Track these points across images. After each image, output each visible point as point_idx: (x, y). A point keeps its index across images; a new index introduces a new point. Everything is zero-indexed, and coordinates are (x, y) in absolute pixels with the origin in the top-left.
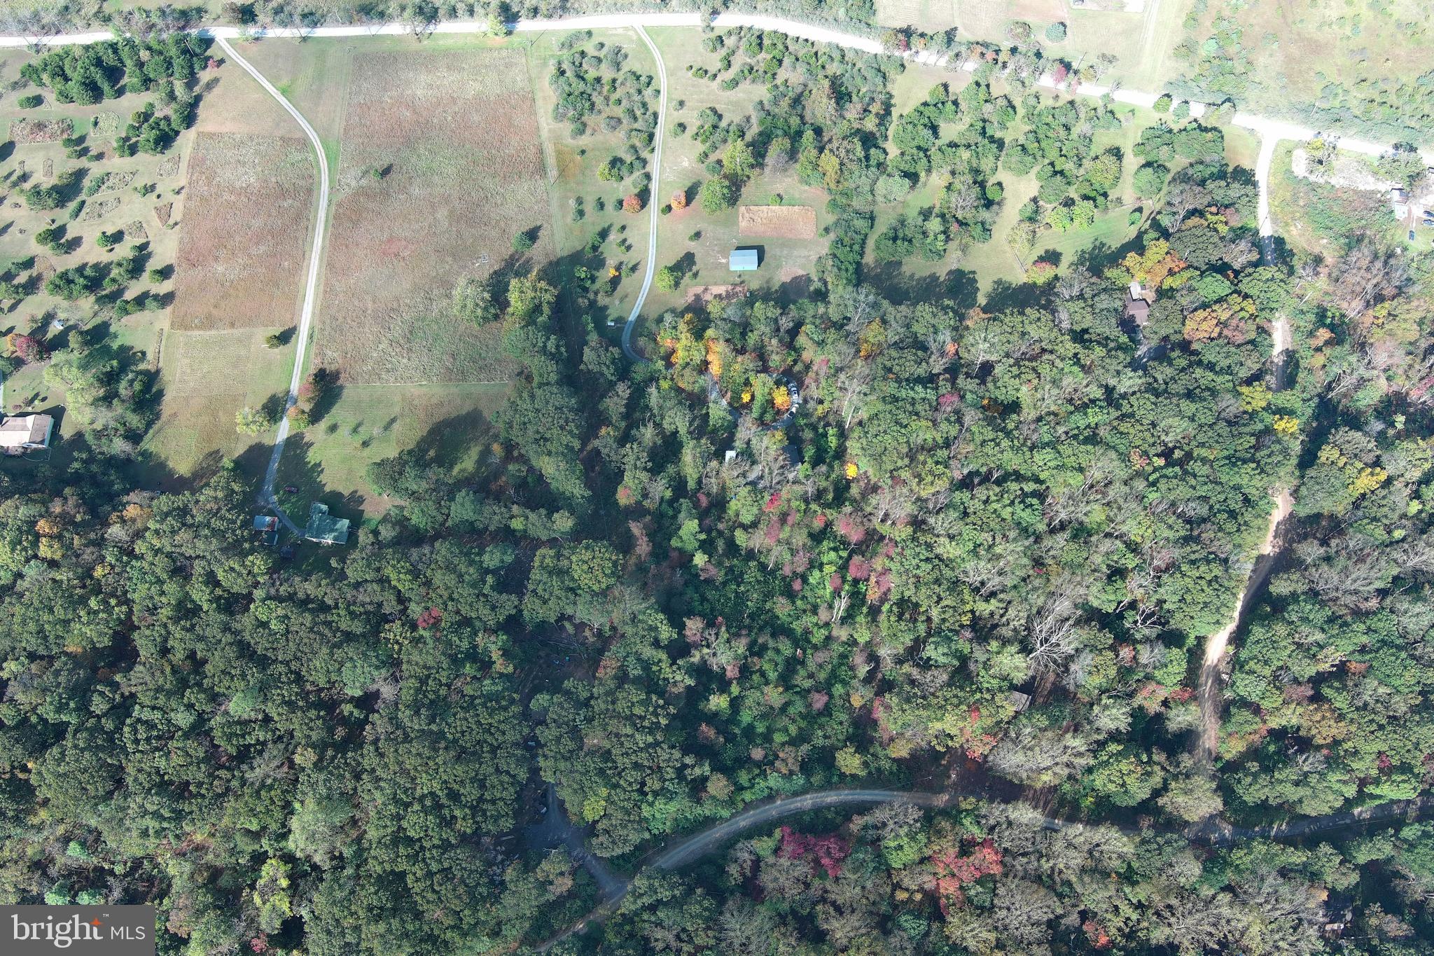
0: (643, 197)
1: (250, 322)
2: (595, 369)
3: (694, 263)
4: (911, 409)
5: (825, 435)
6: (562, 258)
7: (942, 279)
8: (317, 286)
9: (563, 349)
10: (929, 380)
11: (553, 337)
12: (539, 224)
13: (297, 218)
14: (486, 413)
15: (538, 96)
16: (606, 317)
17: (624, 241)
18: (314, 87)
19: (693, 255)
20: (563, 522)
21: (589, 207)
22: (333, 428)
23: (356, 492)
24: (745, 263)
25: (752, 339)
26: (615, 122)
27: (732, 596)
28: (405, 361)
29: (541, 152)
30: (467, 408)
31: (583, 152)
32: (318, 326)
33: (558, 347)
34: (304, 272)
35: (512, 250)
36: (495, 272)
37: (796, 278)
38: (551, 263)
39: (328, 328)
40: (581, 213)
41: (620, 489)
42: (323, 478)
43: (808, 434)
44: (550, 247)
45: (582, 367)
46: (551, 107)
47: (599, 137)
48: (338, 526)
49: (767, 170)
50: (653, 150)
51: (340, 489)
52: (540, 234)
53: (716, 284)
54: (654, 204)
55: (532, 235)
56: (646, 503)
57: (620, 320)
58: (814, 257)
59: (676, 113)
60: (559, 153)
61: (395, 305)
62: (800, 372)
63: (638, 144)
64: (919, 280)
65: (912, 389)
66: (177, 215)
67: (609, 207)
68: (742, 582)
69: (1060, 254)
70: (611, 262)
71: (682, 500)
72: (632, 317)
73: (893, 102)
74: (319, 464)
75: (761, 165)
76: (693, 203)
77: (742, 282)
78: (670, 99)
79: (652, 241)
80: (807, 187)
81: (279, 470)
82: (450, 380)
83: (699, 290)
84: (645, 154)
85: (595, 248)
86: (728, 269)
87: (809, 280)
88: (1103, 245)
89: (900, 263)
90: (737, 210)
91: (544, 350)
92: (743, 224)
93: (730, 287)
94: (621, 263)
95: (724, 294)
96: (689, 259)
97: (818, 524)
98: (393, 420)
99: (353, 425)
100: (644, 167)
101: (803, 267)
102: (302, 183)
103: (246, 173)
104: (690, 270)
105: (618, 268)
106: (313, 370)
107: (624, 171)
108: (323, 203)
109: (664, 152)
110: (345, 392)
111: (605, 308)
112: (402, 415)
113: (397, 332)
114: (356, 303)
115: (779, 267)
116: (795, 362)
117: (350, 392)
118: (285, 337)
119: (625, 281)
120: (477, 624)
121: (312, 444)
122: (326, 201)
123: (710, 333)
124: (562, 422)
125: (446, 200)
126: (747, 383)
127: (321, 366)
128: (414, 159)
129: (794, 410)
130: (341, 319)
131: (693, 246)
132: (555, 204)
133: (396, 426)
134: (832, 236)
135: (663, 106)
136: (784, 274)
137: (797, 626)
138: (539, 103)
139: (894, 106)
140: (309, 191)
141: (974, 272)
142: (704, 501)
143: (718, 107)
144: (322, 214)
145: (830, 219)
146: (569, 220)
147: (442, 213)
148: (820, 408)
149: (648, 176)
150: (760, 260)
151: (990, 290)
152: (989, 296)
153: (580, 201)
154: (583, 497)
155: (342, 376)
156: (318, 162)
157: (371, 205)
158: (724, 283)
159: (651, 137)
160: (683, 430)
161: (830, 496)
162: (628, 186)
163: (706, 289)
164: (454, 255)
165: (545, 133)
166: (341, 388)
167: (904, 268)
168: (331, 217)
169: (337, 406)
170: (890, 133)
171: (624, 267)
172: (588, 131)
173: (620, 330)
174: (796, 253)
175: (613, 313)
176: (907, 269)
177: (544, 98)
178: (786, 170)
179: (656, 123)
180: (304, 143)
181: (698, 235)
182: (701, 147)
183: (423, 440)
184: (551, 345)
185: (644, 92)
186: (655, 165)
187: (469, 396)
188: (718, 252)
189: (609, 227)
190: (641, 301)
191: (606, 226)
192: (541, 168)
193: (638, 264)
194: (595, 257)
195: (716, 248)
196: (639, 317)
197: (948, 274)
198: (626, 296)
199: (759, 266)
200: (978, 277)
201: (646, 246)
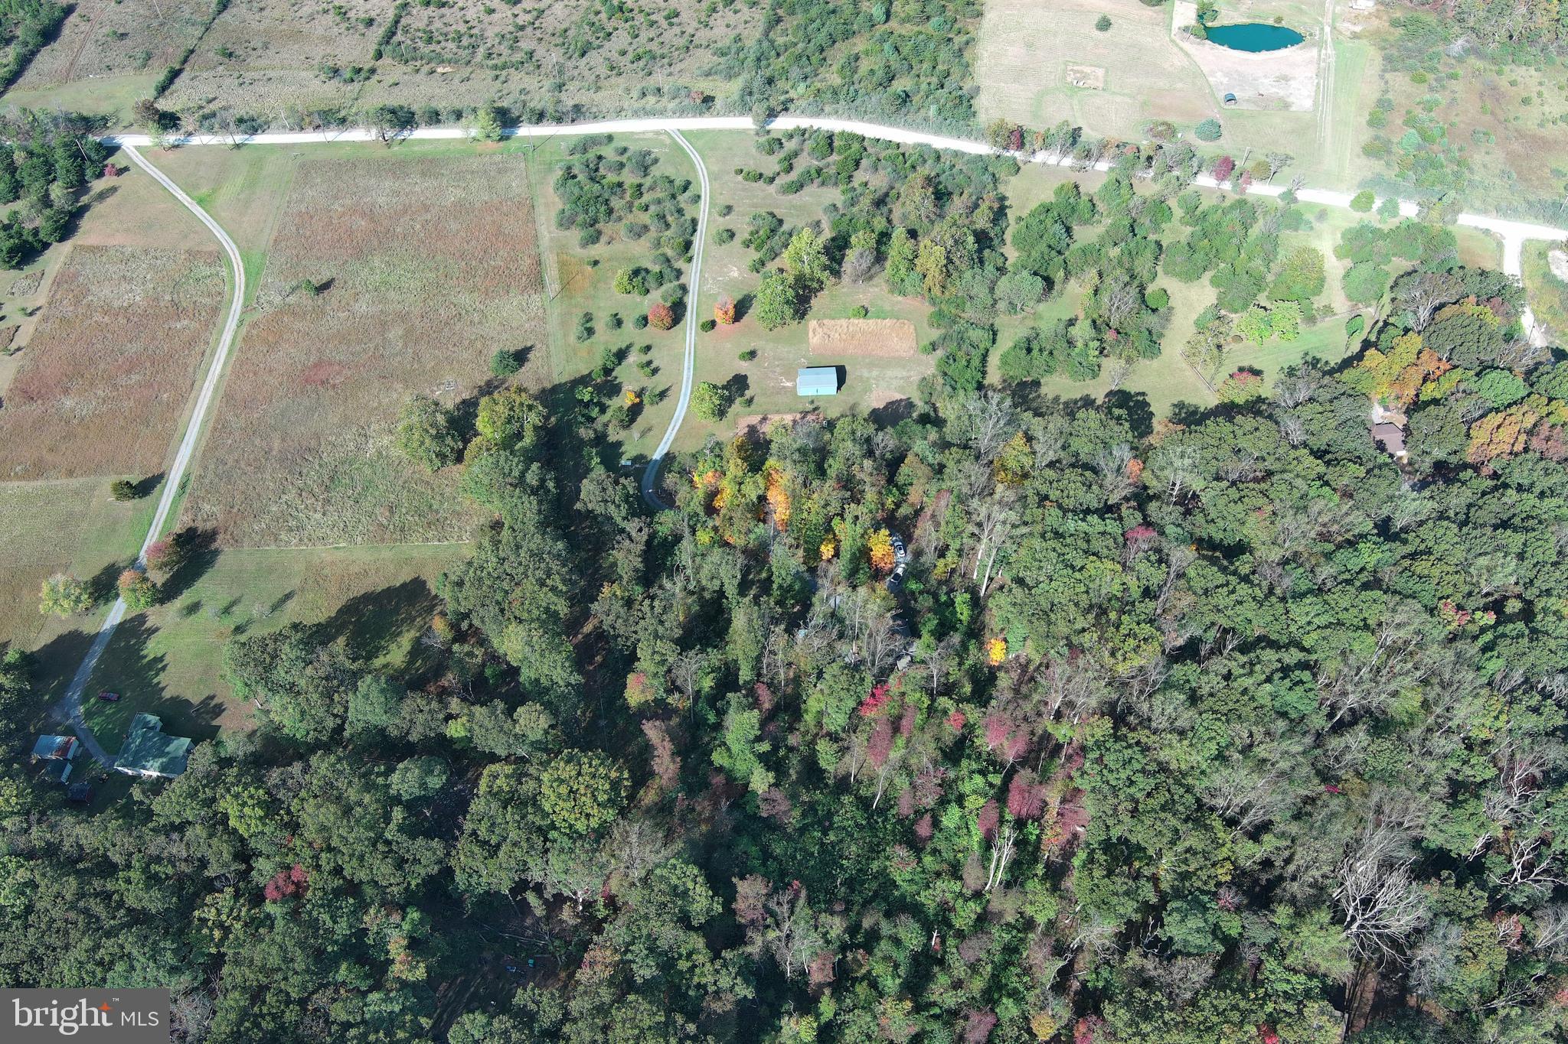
0: (677, 312)
1: (98, 469)
2: (599, 509)
3: (746, 387)
4: (1085, 546)
5: (951, 603)
6: (560, 385)
7: (1099, 400)
8: (205, 422)
9: (551, 485)
10: (1107, 510)
11: (535, 466)
12: (529, 344)
13: (192, 343)
14: (431, 584)
15: (540, 203)
16: (620, 455)
17: (649, 363)
18: (242, 196)
19: (745, 377)
20: (532, 721)
21: (600, 324)
22: (193, 608)
23: (212, 698)
24: (820, 386)
25: (834, 466)
26: (640, 231)
27: (815, 850)
28: (318, 516)
29: (539, 263)
30: (405, 576)
31: (596, 263)
32: (197, 472)
33: (543, 481)
34: (189, 405)
35: (490, 375)
36: (464, 402)
37: (892, 403)
39: (210, 475)
40: (590, 331)
41: (631, 678)
42: (162, 679)
43: (926, 602)
44: (543, 372)
45: (578, 506)
46: (553, 214)
47: (617, 246)
48: (170, 748)
49: (846, 279)
50: (690, 260)
52: (531, 356)
53: (778, 412)
54: (691, 319)
55: (520, 357)
56: (673, 700)
57: (639, 459)
58: (916, 378)
59: (721, 219)
60: (563, 265)
61: (313, 443)
62: (906, 518)
63: (670, 253)
64: (1067, 404)
65: (1084, 521)
66: (22, 339)
67: (629, 325)
68: (831, 827)
69: (1261, 370)
70: (629, 388)
71: (729, 695)
73: (1007, 203)
74: (161, 659)
75: (836, 273)
76: (746, 318)
77: (815, 409)
78: (712, 205)
79: (688, 364)
80: (900, 298)
81: (96, 669)
82: (383, 540)
83: (754, 420)
84: (680, 264)
85: (607, 371)
86: (795, 394)
87: (910, 405)
88: (1317, 359)
89: (1037, 384)
90: (807, 326)
91: (521, 482)
92: (815, 340)
93: (799, 416)
94: (643, 389)
95: (791, 423)
96: (739, 383)
97: (951, 730)
98: (288, 597)
99: (225, 604)
100: (678, 278)
101: (901, 389)
102: (207, 301)
103: (131, 291)
104: (742, 395)
105: (640, 394)
106: (178, 528)
107: (651, 283)
108: (231, 324)
109: (705, 261)
110: (221, 558)
111: (619, 444)
112: (303, 590)
113: (312, 477)
114: (257, 441)
115: (867, 390)
116: (898, 505)
117: (228, 559)
118: (145, 488)
119: (648, 411)
120: (369, 891)
121: (157, 630)
122: (236, 321)
123: (771, 462)
124: (540, 574)
125: (403, 317)
126: (829, 529)
127: (191, 524)
128: (364, 273)
129: (900, 571)
130: (230, 462)
131: (743, 367)
132: (553, 321)
133: (291, 605)
134: (940, 353)
135: (704, 213)
136: (877, 398)
137: (928, 900)
138: (540, 209)
139: (1010, 207)
140: (215, 311)
141: (1143, 394)
142: (767, 701)
143: (776, 212)
144: (227, 338)
145: (935, 334)
146: (572, 339)
147: (395, 333)
148: (941, 563)
149: (684, 289)
150: (841, 381)
151: (1168, 413)
152: (1169, 421)
153: (588, 318)
154: (568, 684)
155: (220, 537)
156: (233, 277)
157: (297, 325)
158: (790, 411)
159: (688, 245)
160: (731, 590)
161: (968, 689)
162: (656, 299)
163: (765, 419)
164: (406, 382)
165: (545, 243)
166: (216, 553)
167: (1043, 390)
168: (240, 338)
169: (206, 577)
170: (1008, 236)
171: (647, 393)
172: (604, 239)
173: (640, 470)
174: (889, 373)
175: (630, 450)
176: (1048, 390)
177: (547, 205)
178: (871, 278)
179: (695, 231)
180: (218, 257)
181: (752, 354)
182: (754, 255)
184: (532, 478)
185: (680, 198)
186: (693, 276)
187: (408, 561)
188: (781, 374)
189: (629, 347)
190: (670, 435)
191: (624, 346)
192: (537, 282)
193: (667, 390)
194: (607, 381)
195: (778, 370)
196: (667, 454)
197: (1107, 395)
198: (650, 429)
199: (839, 388)
200: (1150, 399)
201: (680, 368)
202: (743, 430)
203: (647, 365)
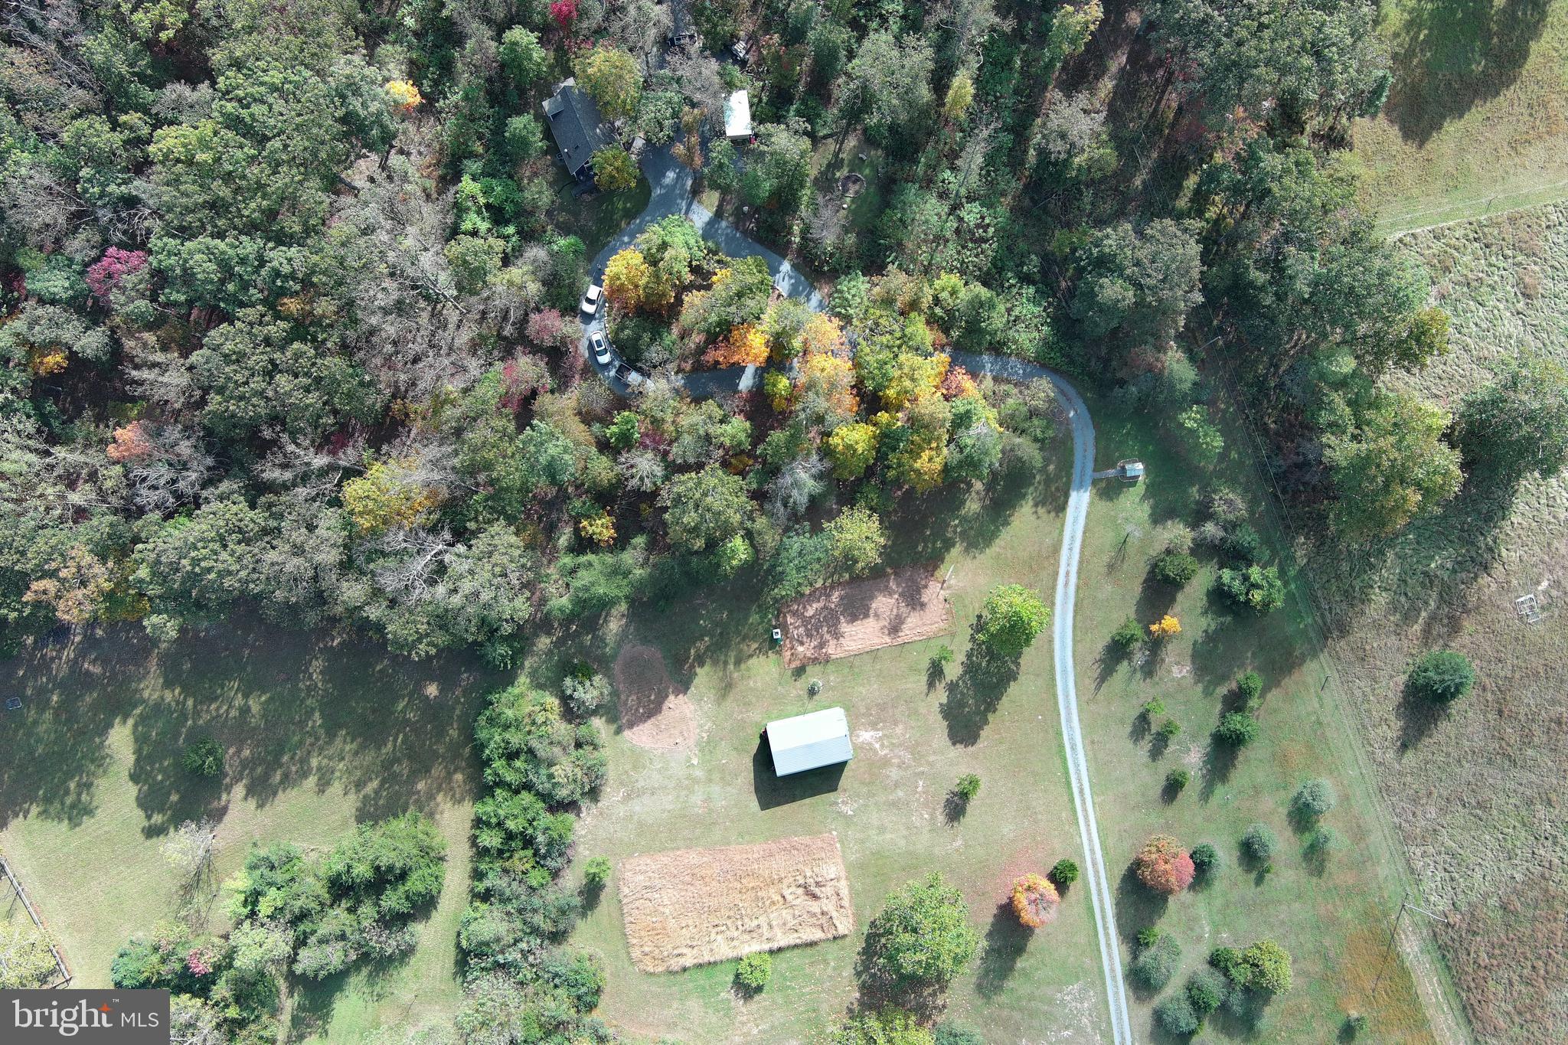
0: (1138, 907)
6: (1314, 654)
7: (239, 790)
12: (1410, 758)
14: (1394, 132)
16: (1152, 491)
17: (1156, 753)
19: (956, 736)
21: (1281, 843)
30: (1446, 142)
31: (1347, 1034)
37: (651, 715)
38: (1344, 630)
40: (1303, 816)
44: (1360, 681)
52: (1393, 728)
53: (874, 654)
54: (1102, 890)
57: (1111, 489)
58: (611, 792)
64: (305, 775)
65: (225, 266)
67: (1226, 858)
70: (1178, 669)
72: (1080, 501)
76: (987, 919)
77: (800, 672)
79: (1078, 763)
82: (1512, 219)
83: (915, 626)
86: (847, 710)
87: (616, 713)
89: (366, 817)
90: (858, 915)
92: (832, 869)
93: (831, 649)
94: (1150, 669)
95: (845, 627)
96: (965, 722)
100: (1157, 1014)
101: (638, 755)
104: (952, 687)
105: (1156, 644)
107: (1212, 986)
111: (1159, 517)
115: (708, 746)
119: (1128, 607)
131: (962, 763)
132: (1380, 840)
141: (149, 828)
145: (585, 940)
146: (1329, 788)
149: (1139, 981)
150: (764, 756)
151: (102, 784)
152: (99, 759)
153: (1315, 856)
158: (851, 662)
163: (894, 629)
167: (350, 804)
171: (1139, 658)
173: (1104, 460)
174: (667, 802)
175: (1134, 506)
176: (342, 802)
181: (957, 806)
183: (1532, 31)
188: (885, 762)
189: (1206, 794)
190: (1069, 560)
191: (1220, 790)
193: (1103, 678)
194: (1224, 678)
195: (894, 773)
196: (1060, 508)
197: (224, 811)
198: (1111, 567)
199: (764, 738)
200: (138, 819)
201: (1091, 743)
202: (933, 593)
203: (1161, 741)
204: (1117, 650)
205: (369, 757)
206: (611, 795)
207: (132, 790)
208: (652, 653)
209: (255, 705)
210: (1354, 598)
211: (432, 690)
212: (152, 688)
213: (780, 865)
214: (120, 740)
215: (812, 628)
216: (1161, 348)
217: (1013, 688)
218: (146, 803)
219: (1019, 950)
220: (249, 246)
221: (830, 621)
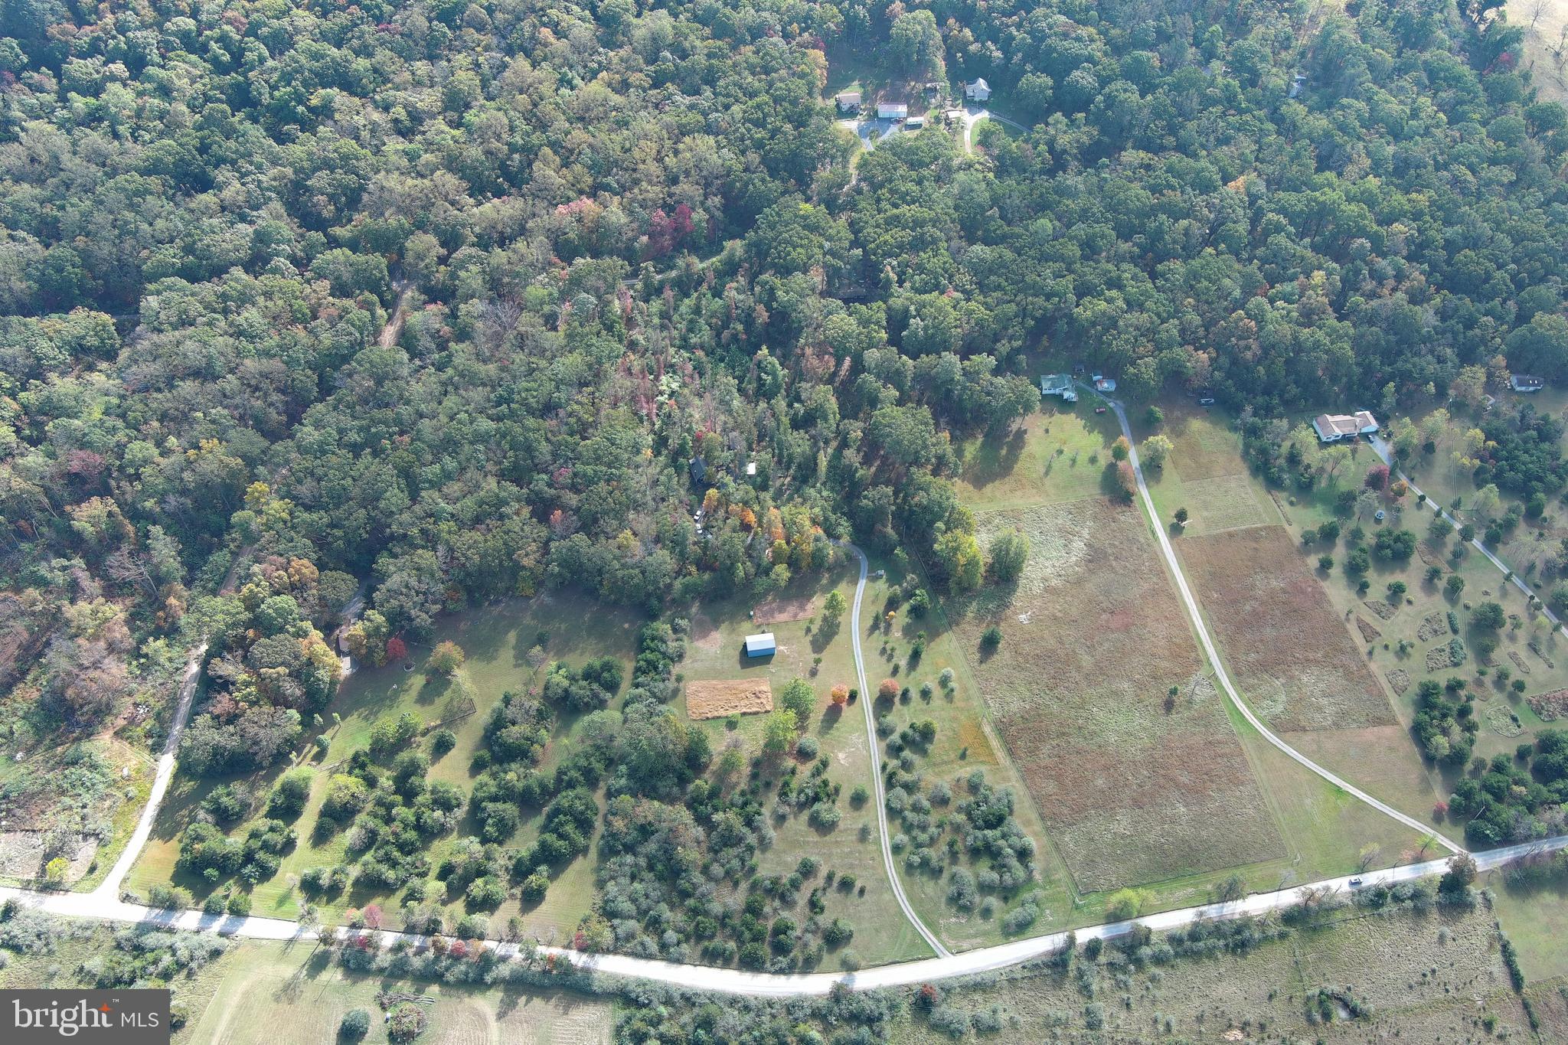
0: (881, 710)
1: (1217, 540)
3: (812, 642)
6: (947, 631)
8: (1174, 578)
12: (984, 667)
13: (1233, 643)
14: (971, 488)
15: (1038, 827)
16: (888, 580)
17: (889, 660)
21: (937, 692)
22: (1093, 460)
24: (758, 642)
28: (1060, 523)
29: (1011, 753)
30: (989, 489)
31: (963, 756)
34: (1194, 589)
37: (704, 636)
38: (957, 624)
40: (944, 682)
44: (964, 642)
47: (950, 778)
50: (884, 767)
51: (1064, 417)
52: (978, 656)
53: (787, 621)
54: (867, 703)
55: (986, 650)
57: (874, 579)
64: (577, 648)
66: (1352, 628)
67: (915, 696)
69: (417, 701)
70: (897, 633)
72: (862, 583)
73: (596, 873)
74: (1089, 432)
75: (754, 761)
77: (759, 626)
78: (878, 841)
79: (860, 661)
83: (802, 615)
86: (774, 634)
87: (692, 634)
88: (366, 718)
92: (766, 688)
93: (771, 619)
95: (777, 613)
96: (818, 646)
98: (1047, 473)
100: (888, 746)
101: (698, 648)
102: (1251, 681)
104: (814, 635)
105: (889, 624)
106: (1136, 506)
107: (910, 737)
109: (870, 768)
111: (890, 585)
112: (1041, 479)
117: (1095, 493)
118: (1176, 529)
121: (1104, 449)
122: (1215, 663)
125: (1090, 678)
128: (1147, 723)
130: (1135, 549)
132: (974, 691)
133: (1043, 470)
135: (884, 831)
136: (717, 639)
138: (1033, 816)
140: (1238, 674)
143: (817, 837)
144: (1210, 650)
146: (954, 674)
147: (1087, 661)
149: (883, 732)
150: (744, 649)
151: (503, 649)
152: (502, 642)
153: (949, 696)
157: (1164, 664)
158: (778, 623)
159: (889, 784)
162: (901, 720)
163: (795, 614)
164: (1056, 618)
165: (1013, 774)
168: (1199, 646)
171: (883, 627)
172: (964, 784)
173: (871, 571)
174: (707, 664)
175: (882, 583)
179: (887, 806)
180: (1278, 726)
181: (814, 671)
182: (828, 776)
183: (1016, 461)
186: (876, 749)
187: (991, 500)
188: (789, 655)
189: (908, 675)
190: (858, 598)
191: (913, 672)
192: (1002, 729)
193: (870, 635)
195: (791, 660)
196: (856, 583)
199: (744, 644)
200: (512, 661)
201: (865, 657)
202: (809, 606)
203: (890, 658)
204: (875, 627)
205: (601, 645)
206: (687, 661)
207: (512, 652)
208: (707, 618)
209: (563, 626)
210: (961, 615)
211: (626, 626)
212: (528, 620)
213: (746, 686)
214: (512, 637)
215: (764, 615)
216: (885, 526)
217: (836, 637)
218: (516, 657)
219: (836, 721)
220: (604, 469)
221: (771, 613)
